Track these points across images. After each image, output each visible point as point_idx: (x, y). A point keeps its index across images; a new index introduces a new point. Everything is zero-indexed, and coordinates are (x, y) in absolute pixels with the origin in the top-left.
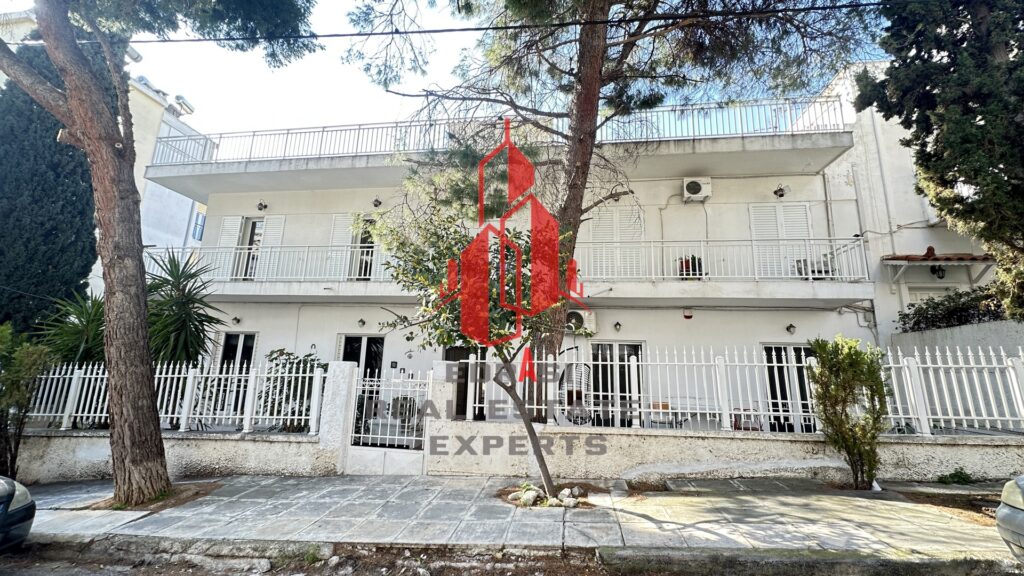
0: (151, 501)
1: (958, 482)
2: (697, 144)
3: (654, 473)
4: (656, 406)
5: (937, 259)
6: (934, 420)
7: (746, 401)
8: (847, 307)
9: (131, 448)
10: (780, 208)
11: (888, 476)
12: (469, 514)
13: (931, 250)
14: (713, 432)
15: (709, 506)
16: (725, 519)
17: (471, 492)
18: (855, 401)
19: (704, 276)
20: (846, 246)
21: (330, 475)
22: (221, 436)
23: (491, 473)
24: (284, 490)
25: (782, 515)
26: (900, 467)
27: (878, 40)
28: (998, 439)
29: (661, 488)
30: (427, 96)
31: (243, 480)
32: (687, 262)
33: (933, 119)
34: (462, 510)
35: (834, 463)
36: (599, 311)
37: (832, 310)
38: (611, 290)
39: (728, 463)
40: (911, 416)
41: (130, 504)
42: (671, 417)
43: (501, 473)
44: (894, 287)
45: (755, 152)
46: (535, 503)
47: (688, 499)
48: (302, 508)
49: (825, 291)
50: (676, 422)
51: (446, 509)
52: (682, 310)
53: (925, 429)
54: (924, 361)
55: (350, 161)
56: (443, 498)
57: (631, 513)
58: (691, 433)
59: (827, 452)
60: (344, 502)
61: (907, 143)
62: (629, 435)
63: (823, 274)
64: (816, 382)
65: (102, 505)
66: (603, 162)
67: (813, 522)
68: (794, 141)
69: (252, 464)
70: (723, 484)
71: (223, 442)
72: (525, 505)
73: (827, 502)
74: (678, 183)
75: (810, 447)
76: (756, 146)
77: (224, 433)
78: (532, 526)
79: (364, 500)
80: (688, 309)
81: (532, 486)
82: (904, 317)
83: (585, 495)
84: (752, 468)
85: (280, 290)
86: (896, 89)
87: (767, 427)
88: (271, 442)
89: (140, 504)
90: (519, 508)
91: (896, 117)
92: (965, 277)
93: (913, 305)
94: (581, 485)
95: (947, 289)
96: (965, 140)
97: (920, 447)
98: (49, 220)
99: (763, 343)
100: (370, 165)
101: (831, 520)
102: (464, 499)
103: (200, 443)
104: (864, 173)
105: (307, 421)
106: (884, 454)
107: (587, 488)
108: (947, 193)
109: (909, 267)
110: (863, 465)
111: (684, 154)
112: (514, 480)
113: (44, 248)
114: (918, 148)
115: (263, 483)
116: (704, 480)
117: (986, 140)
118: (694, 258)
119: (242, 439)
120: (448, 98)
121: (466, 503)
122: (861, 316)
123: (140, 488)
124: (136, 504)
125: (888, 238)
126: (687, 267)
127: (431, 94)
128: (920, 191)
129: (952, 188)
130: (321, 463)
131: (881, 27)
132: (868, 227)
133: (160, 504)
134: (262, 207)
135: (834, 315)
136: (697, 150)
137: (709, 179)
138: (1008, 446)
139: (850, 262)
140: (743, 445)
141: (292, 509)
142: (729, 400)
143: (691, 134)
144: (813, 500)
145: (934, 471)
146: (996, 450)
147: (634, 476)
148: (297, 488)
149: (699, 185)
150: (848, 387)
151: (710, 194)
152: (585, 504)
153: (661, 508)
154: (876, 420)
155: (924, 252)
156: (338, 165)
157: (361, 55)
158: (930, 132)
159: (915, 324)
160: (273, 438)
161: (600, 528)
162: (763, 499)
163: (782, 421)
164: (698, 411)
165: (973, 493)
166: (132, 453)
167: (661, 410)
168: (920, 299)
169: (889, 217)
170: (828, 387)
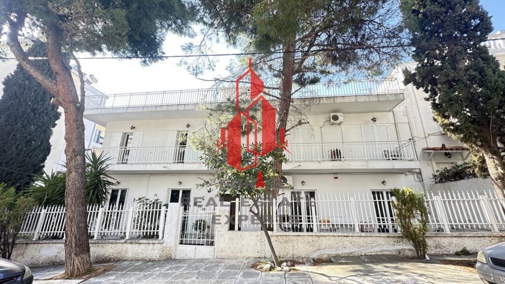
0: (83, 274)
1: (464, 255)
2: (335, 98)
3: (325, 254)
4: (324, 222)
5: (446, 150)
6: (451, 225)
7: (365, 218)
8: (409, 172)
9: (75, 247)
10: (374, 126)
11: (433, 252)
12: (240, 276)
13: (443, 145)
14: (351, 233)
15: (351, 269)
16: (360, 274)
17: (239, 265)
18: (414, 217)
19: (342, 159)
20: (405, 144)
21: (169, 260)
22: (114, 241)
23: (247, 256)
24: (147, 267)
25: (385, 272)
26: (438, 248)
27: (411, 55)
28: (480, 233)
29: (329, 261)
30: (215, 80)
31: (126, 263)
32: (334, 152)
33: (437, 90)
34: (236, 274)
35: (407, 247)
36: (295, 176)
37: (402, 173)
38: (300, 166)
39: (359, 248)
40: (440, 223)
41: (73, 277)
42: (331, 227)
43: (252, 256)
44: (429, 162)
45: (361, 102)
46: (270, 270)
47: (342, 266)
48: (158, 276)
49: (398, 165)
50: (333, 229)
51: (229, 274)
52: (333, 175)
53: (447, 230)
54: (443, 198)
55: (176, 107)
56: (226, 269)
57: (316, 273)
58: (341, 234)
59: (404, 242)
60: (178, 272)
61: (427, 100)
62: (312, 236)
63: (396, 157)
64: (396, 208)
65: (59, 277)
66: (295, 109)
67: (400, 274)
68: (379, 97)
69: (130, 255)
70: (357, 258)
71: (116, 244)
72: (266, 271)
73: (406, 265)
74: (328, 115)
75: (396, 239)
76: (362, 99)
77: (116, 239)
78: (270, 281)
79: (187, 271)
80: (336, 174)
81: (268, 262)
82: (435, 176)
83: (293, 266)
84: (371, 250)
85: (141, 168)
86: (420, 77)
87: (376, 231)
88: (140, 244)
89: (78, 276)
90: (263, 273)
91: (421, 88)
92: (461, 158)
93: (438, 171)
94: (291, 261)
95: (452, 163)
96: (450, 100)
97: (446, 238)
98: (29, 135)
99: (371, 190)
100: (186, 109)
101: (407, 273)
102: (236, 269)
103: (104, 245)
104: (411, 110)
105: (157, 232)
106: (429, 242)
107: (293, 262)
108: (446, 121)
109: (435, 153)
110: (420, 247)
111: (330, 103)
112: (259, 259)
113: (26, 149)
114: (432, 101)
115: (136, 264)
116: (348, 257)
117: (459, 100)
118: (337, 150)
119: (126, 242)
120: (225, 81)
121: (238, 271)
122: (415, 176)
123: (78, 268)
124: (76, 276)
125: (425, 140)
126: (334, 154)
127: (217, 80)
128: (435, 120)
129: (448, 119)
130: (164, 254)
131: (411, 50)
132: (415, 134)
133: (88, 276)
134: (133, 128)
135: (403, 176)
136: (336, 102)
137: (342, 114)
138: (485, 236)
139: (408, 151)
140: (365, 239)
141: (154, 276)
142: (357, 218)
143: (333, 94)
144: (399, 265)
145: (453, 249)
146: (480, 239)
147: (315, 256)
148: (153, 266)
149: (337, 117)
150: (410, 210)
151: (343, 121)
152: (294, 269)
153: (329, 270)
154: (424, 226)
155: (441, 146)
156: (170, 108)
157: (186, 63)
158: (436, 95)
159: (440, 179)
160: (141, 241)
161: (302, 280)
162: (376, 265)
163: (383, 227)
164: (344, 223)
165: (470, 259)
166: (76, 250)
167: (326, 223)
168: (441, 168)
169: (424, 131)
170: (401, 211)
